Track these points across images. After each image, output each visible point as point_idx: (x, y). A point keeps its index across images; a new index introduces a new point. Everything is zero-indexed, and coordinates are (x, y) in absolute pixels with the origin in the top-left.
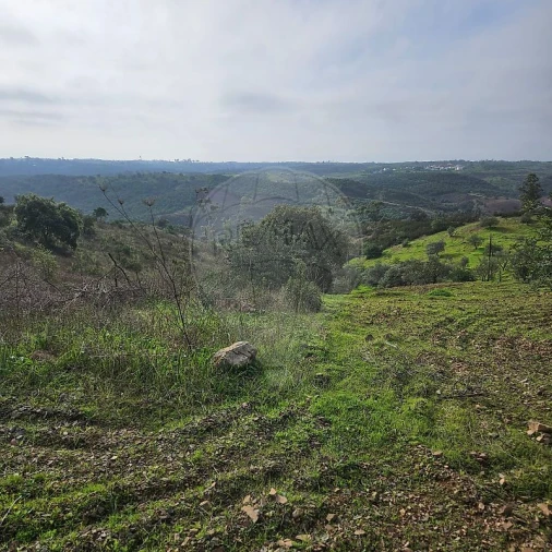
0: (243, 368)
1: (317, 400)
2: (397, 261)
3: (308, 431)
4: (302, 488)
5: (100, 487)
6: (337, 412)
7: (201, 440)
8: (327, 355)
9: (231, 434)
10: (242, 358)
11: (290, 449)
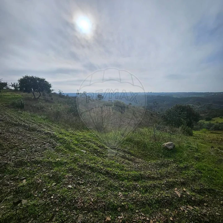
0: (171, 149)
1: (196, 165)
2: (217, 122)
3: (194, 173)
4: (194, 191)
5: (136, 173)
6: (204, 170)
7: (161, 167)
8: (197, 151)
9: (169, 168)
10: (171, 147)
11: (188, 177)
